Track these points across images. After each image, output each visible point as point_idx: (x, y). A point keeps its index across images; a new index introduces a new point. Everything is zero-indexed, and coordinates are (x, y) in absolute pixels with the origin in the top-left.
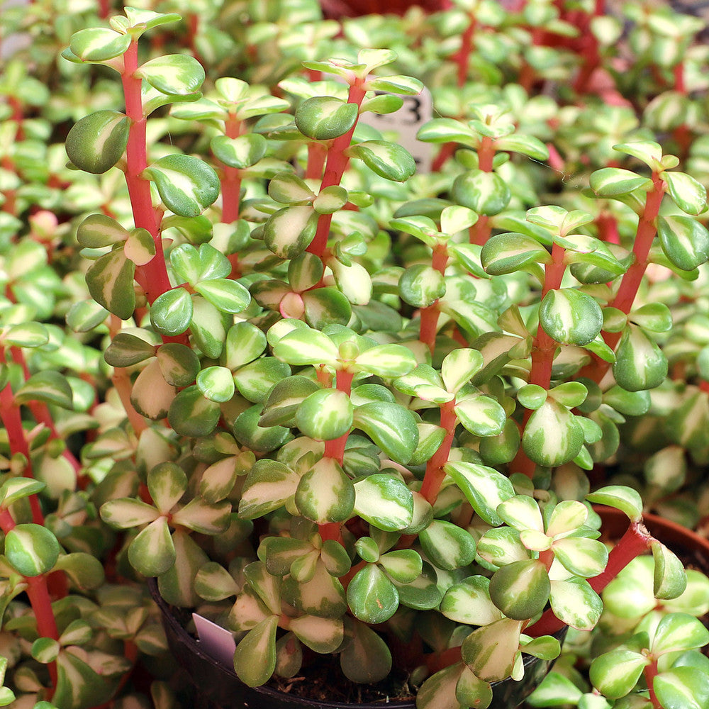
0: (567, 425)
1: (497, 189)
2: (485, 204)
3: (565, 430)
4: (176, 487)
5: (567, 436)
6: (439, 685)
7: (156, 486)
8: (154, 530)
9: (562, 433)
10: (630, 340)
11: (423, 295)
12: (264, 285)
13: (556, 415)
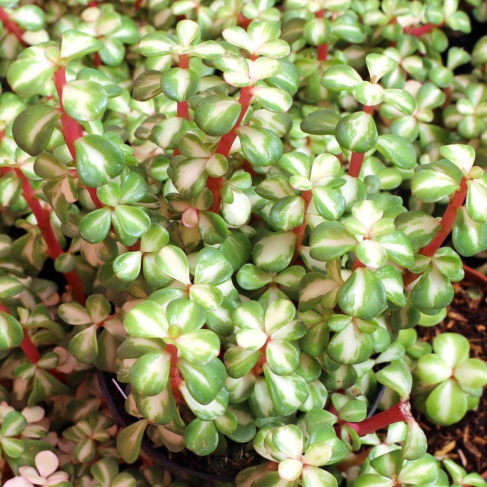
0: (362, 342)
1: (368, 133)
2: (357, 144)
3: (360, 345)
4: (104, 311)
5: (360, 349)
6: (250, 475)
7: (91, 308)
8: (87, 334)
9: (357, 347)
10: (429, 276)
11: (286, 222)
12: (175, 198)
13: (355, 334)
